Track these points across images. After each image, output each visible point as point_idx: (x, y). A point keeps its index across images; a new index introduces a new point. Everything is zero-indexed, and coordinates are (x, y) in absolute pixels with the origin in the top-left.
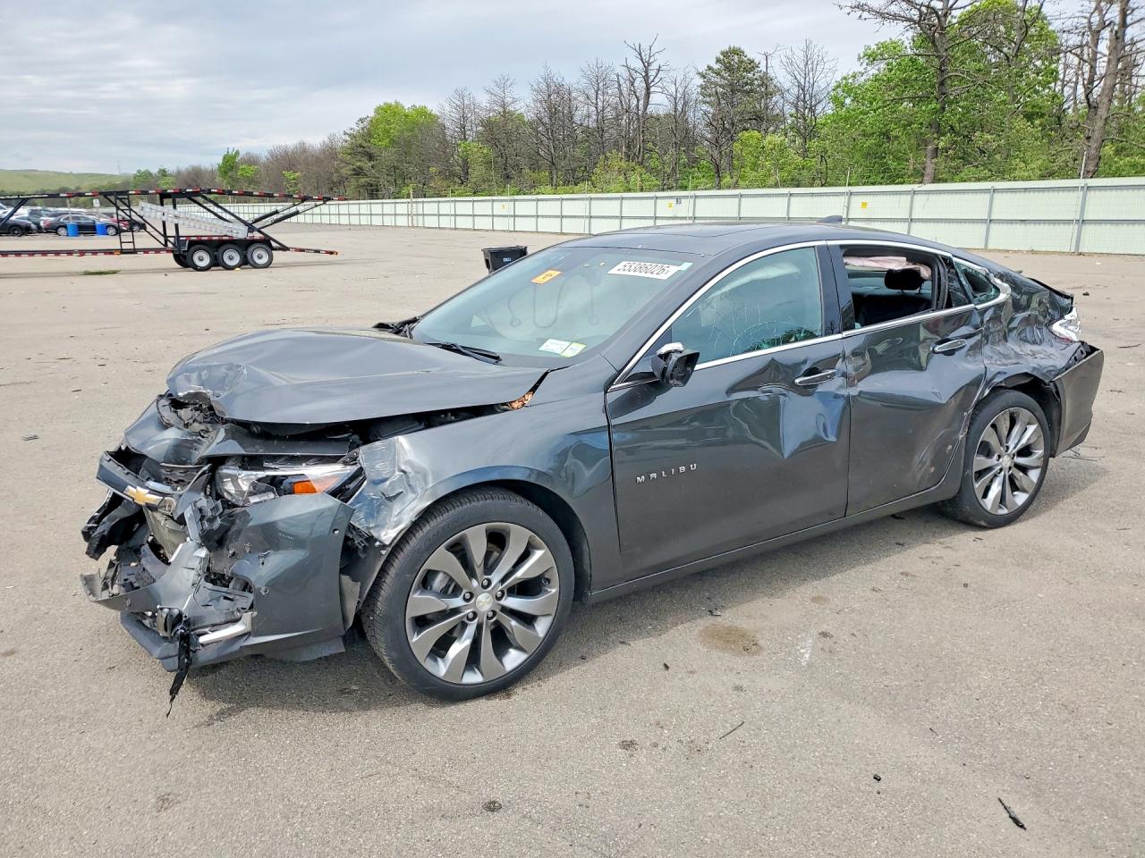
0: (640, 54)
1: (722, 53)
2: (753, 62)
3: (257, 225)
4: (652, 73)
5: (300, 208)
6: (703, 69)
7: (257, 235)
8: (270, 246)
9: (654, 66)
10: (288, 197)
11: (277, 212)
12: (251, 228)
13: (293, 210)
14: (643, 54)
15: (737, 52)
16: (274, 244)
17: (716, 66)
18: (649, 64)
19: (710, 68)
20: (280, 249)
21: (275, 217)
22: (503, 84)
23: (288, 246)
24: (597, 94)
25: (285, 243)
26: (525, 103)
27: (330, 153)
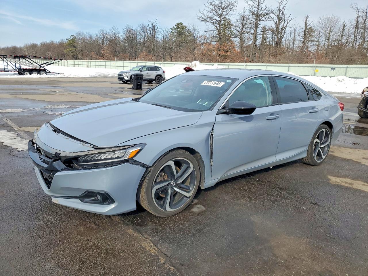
0: (152, 24)
1: (177, 24)
2: (185, 26)
3: (42, 66)
4: (156, 29)
5: (54, 62)
6: (172, 28)
7: (42, 68)
8: (46, 71)
9: (156, 27)
10: (51, 59)
11: (47, 63)
12: (41, 67)
13: (52, 62)
14: (153, 23)
15: (181, 24)
16: (47, 71)
17: (175, 27)
18: (155, 26)
19: (174, 27)
20: (49, 72)
21: (47, 64)
22: (115, 28)
23: (51, 72)
24: (143, 33)
25: (50, 71)
26: (121, 35)
27: (62, 45)
